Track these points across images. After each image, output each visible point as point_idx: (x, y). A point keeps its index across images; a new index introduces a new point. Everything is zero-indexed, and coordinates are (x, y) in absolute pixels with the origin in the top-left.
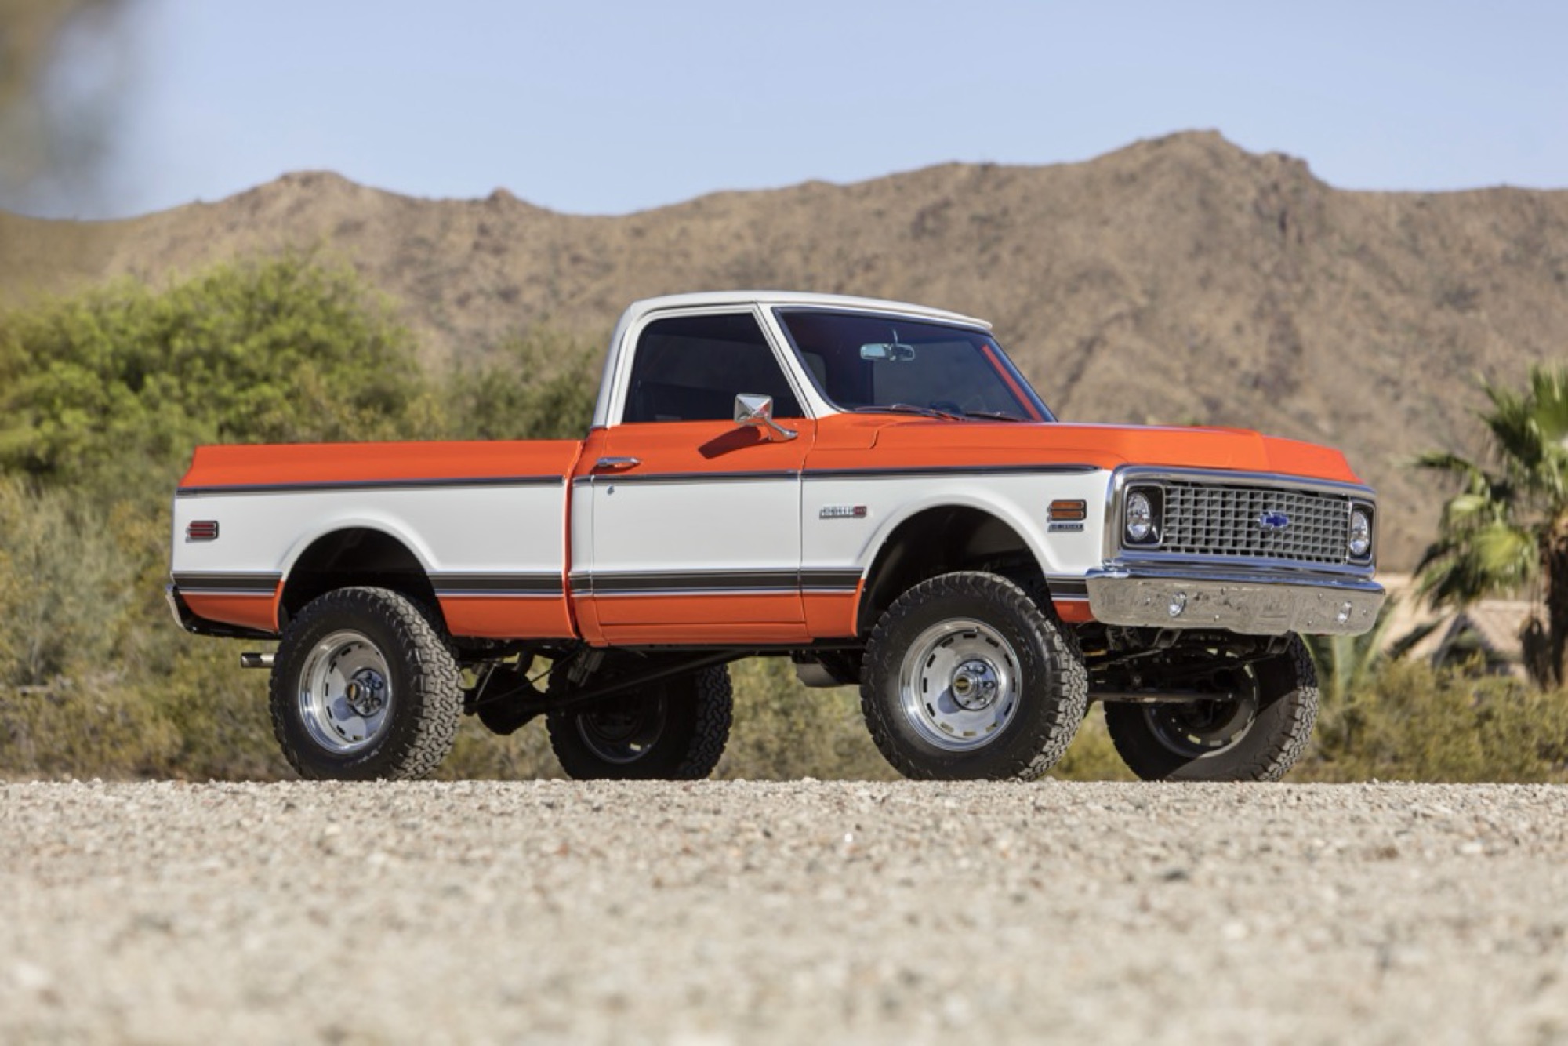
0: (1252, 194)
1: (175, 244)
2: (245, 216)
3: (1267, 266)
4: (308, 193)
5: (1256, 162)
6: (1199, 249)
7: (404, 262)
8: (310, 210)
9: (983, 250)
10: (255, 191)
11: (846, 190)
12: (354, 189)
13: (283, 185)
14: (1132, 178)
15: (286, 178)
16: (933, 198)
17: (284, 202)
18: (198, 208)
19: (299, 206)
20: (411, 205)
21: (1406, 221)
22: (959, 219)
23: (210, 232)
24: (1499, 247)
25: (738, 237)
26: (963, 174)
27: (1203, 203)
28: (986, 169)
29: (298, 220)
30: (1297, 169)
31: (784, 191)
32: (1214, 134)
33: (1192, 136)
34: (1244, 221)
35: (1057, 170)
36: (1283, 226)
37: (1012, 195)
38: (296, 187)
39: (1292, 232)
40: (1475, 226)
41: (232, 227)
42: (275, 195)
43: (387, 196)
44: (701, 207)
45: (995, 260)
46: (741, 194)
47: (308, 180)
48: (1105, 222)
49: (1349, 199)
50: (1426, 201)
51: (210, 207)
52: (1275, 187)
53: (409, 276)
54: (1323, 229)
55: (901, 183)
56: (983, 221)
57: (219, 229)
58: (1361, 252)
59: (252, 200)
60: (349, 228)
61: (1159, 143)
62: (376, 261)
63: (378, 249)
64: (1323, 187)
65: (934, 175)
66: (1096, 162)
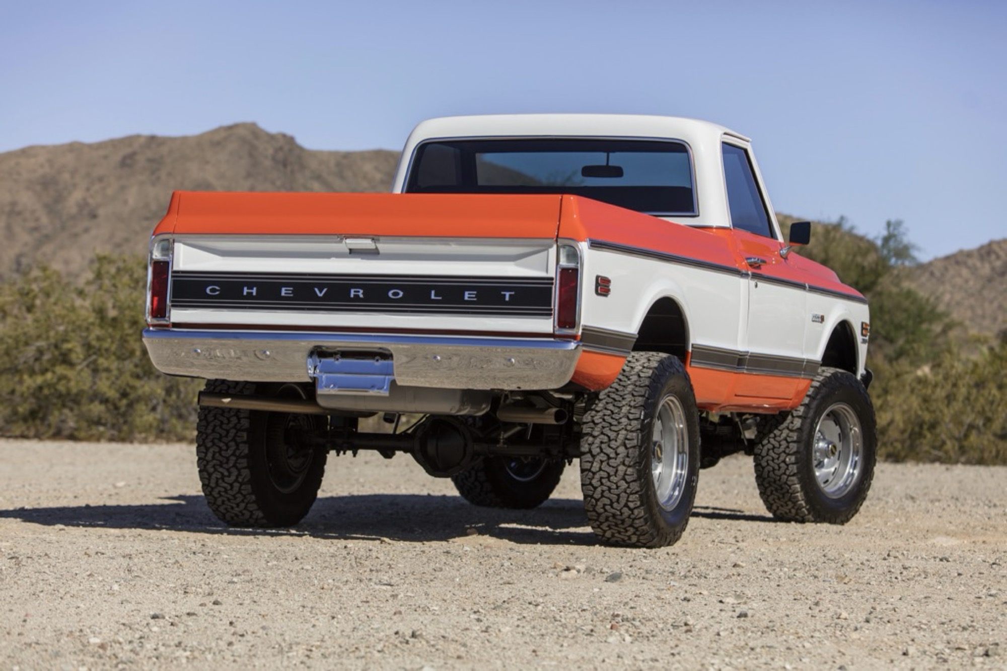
0: (270, 151)
3: (278, 183)
5: (272, 137)
6: (249, 175)
9: (153, 173)
11: (90, 146)
14: (218, 143)
16: (128, 151)
21: (338, 164)
22: (141, 159)
24: (378, 176)
25: (42, 166)
26: (142, 140)
27: (251, 155)
28: (152, 138)
30: (290, 140)
31: (62, 146)
32: (254, 125)
33: (244, 125)
34: (268, 163)
35: (184, 139)
36: (285, 166)
37: (164, 150)
39: (289, 169)
40: (368, 167)
44: (25, 152)
45: (158, 178)
46: (43, 147)
48: (207, 162)
49: (313, 154)
50: (347, 155)
52: (281, 149)
54: (302, 167)
55: (114, 144)
56: (150, 160)
58: (318, 177)
61: (230, 128)
64: (301, 149)
65: (129, 140)
66: (202, 136)
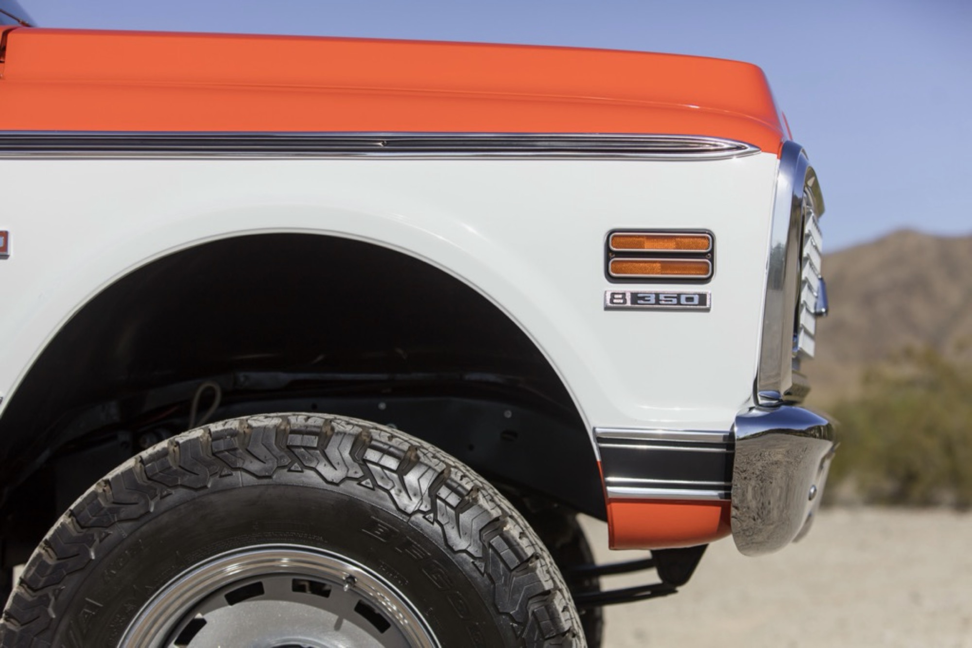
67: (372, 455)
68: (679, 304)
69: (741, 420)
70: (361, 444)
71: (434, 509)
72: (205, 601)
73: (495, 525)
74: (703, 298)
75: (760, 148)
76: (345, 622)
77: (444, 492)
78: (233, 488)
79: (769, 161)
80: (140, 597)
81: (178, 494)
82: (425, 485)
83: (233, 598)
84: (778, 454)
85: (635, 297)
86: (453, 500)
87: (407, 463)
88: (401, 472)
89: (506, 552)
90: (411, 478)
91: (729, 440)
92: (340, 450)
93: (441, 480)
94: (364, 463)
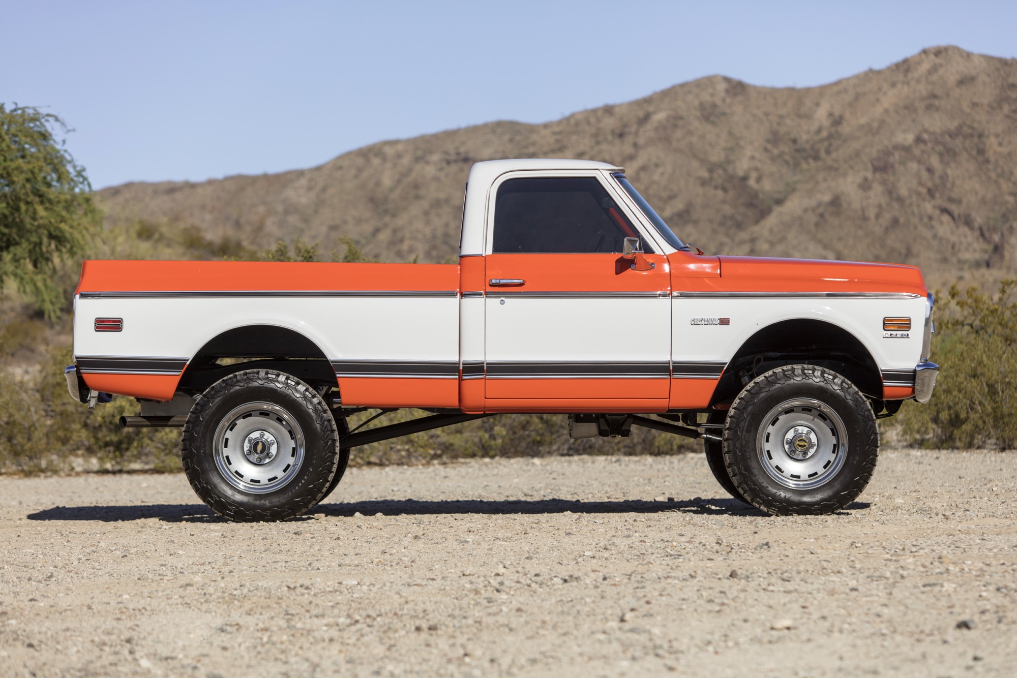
1: (857, 97)
2: (901, 77)
4: (938, 61)
7: (1001, 100)
8: (941, 71)
10: (906, 61)
12: (968, 55)
13: (923, 56)
15: (925, 52)
17: (925, 66)
18: (871, 74)
19: (934, 69)
20: (1004, 62)
23: (880, 89)
29: (934, 77)
38: (932, 57)
41: (893, 85)
42: (919, 63)
43: (989, 59)
47: (939, 52)
51: (879, 72)
53: (1006, 108)
57: (885, 86)
59: (905, 67)
60: (965, 81)
62: (985, 101)
63: (986, 93)
67: (826, 375)
68: (902, 336)
69: (918, 366)
70: (823, 373)
71: (842, 389)
72: (780, 414)
73: (857, 393)
74: (908, 335)
75: (922, 296)
76: (816, 419)
77: (844, 384)
78: (791, 384)
79: (925, 299)
80: (767, 412)
81: (777, 386)
82: (839, 382)
83: (786, 413)
84: (927, 374)
85: (891, 335)
86: (847, 386)
87: (835, 377)
88: (833, 379)
89: (860, 399)
90: (836, 380)
91: (915, 371)
92: (818, 373)
93: (843, 381)
94: (824, 377)
